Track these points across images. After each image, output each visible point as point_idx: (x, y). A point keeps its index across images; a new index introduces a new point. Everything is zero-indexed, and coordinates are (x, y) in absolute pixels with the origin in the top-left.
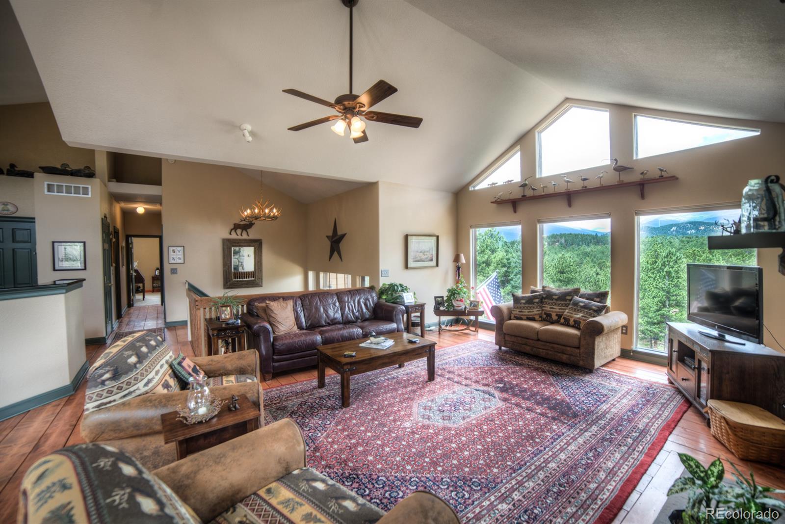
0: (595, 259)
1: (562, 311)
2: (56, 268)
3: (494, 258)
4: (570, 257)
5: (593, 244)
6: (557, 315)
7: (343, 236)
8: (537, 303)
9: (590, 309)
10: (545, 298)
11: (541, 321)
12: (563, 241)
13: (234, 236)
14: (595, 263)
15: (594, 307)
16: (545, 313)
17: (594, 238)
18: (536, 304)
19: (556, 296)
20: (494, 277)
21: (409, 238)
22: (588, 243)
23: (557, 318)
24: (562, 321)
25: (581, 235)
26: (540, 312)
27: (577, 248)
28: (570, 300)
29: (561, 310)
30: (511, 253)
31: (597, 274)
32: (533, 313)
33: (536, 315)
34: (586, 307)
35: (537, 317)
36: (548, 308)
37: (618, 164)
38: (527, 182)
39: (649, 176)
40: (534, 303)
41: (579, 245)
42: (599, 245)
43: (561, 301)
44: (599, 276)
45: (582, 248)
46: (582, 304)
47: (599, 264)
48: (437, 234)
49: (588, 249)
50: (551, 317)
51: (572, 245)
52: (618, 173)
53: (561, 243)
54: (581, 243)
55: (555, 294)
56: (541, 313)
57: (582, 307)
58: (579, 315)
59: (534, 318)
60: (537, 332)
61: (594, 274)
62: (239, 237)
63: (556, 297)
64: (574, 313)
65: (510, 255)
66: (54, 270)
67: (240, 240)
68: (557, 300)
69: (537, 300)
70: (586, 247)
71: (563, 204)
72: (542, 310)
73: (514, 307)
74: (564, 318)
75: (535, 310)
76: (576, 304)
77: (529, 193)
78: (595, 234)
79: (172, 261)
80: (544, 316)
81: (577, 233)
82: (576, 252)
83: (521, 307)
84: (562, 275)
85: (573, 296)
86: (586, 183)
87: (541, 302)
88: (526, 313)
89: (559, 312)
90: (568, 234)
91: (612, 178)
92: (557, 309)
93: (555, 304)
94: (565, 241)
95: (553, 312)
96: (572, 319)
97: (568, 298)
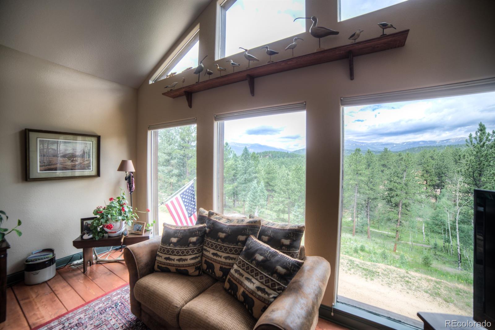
0: (287, 166)
1: (231, 261)
3: (227, 164)
4: (273, 164)
5: (286, 157)
6: (221, 269)
8: (194, 243)
11: (199, 275)
12: (271, 155)
14: (287, 168)
15: (279, 268)
17: (286, 154)
18: (192, 247)
19: (223, 232)
20: (190, 185)
22: (284, 157)
24: (226, 285)
25: (280, 152)
26: (197, 260)
27: (278, 159)
29: (228, 261)
30: (238, 161)
31: (288, 175)
32: (186, 263)
33: (189, 265)
34: (266, 264)
35: (191, 271)
36: (209, 253)
37: (318, 25)
40: (189, 244)
41: (279, 157)
42: (289, 158)
43: (230, 242)
44: (289, 176)
45: (280, 159)
46: (261, 257)
47: (289, 168)
48: (99, 134)
49: (283, 160)
50: (213, 271)
51: (276, 157)
52: (318, 39)
53: (270, 157)
54: (280, 157)
55: (221, 230)
56: (200, 262)
59: (187, 271)
61: (286, 175)
64: (246, 275)
65: (237, 163)
68: (223, 240)
69: (194, 239)
70: (283, 159)
72: (201, 257)
75: (189, 257)
76: (252, 252)
78: (287, 152)
80: (205, 266)
81: (278, 151)
82: (277, 162)
83: (168, 251)
84: (269, 175)
85: (248, 236)
88: (176, 262)
89: (225, 264)
90: (273, 151)
93: (221, 248)
94: (272, 156)
95: (216, 261)
96: (241, 290)
97: (242, 238)
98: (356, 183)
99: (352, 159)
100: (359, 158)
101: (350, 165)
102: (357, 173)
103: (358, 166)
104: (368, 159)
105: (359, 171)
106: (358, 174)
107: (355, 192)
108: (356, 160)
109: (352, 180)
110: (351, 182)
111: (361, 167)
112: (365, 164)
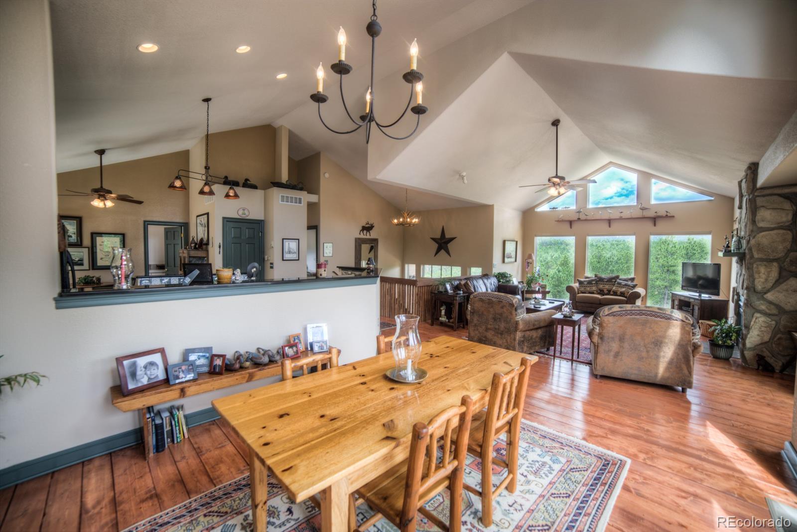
2: (284, 259)
6: (607, 290)
7: (452, 239)
8: (594, 284)
9: (629, 286)
10: (598, 281)
11: (599, 294)
13: (362, 236)
15: (631, 285)
16: (599, 290)
21: (506, 242)
23: (607, 292)
24: (612, 293)
28: (615, 282)
29: (610, 287)
32: (593, 290)
34: (626, 285)
35: (596, 292)
36: (601, 286)
37: (642, 206)
38: (581, 210)
39: (659, 214)
40: (592, 284)
43: (609, 282)
46: (623, 284)
48: (516, 240)
50: (604, 291)
52: (642, 211)
55: (605, 279)
57: (623, 285)
58: (623, 290)
60: (600, 300)
62: (365, 237)
63: (606, 280)
64: (619, 289)
66: (283, 260)
67: (366, 239)
68: (606, 282)
69: (594, 282)
71: (605, 226)
72: (598, 288)
73: (580, 287)
74: (613, 292)
75: (593, 288)
76: (619, 284)
77: (583, 217)
79: (325, 255)
80: (599, 291)
83: (584, 287)
85: (616, 280)
86: (622, 215)
87: (596, 283)
88: (589, 290)
91: (639, 213)
92: (607, 287)
93: (606, 284)
95: (605, 288)
96: (619, 292)
97: (614, 280)
98: (666, 284)
99: (660, 249)
100: (671, 248)
101: (657, 258)
102: (668, 270)
103: (670, 260)
104: (688, 249)
105: (671, 266)
106: (669, 272)
107: (664, 298)
108: (666, 250)
109: (659, 280)
110: (658, 283)
111: (676, 262)
112: (682, 256)
